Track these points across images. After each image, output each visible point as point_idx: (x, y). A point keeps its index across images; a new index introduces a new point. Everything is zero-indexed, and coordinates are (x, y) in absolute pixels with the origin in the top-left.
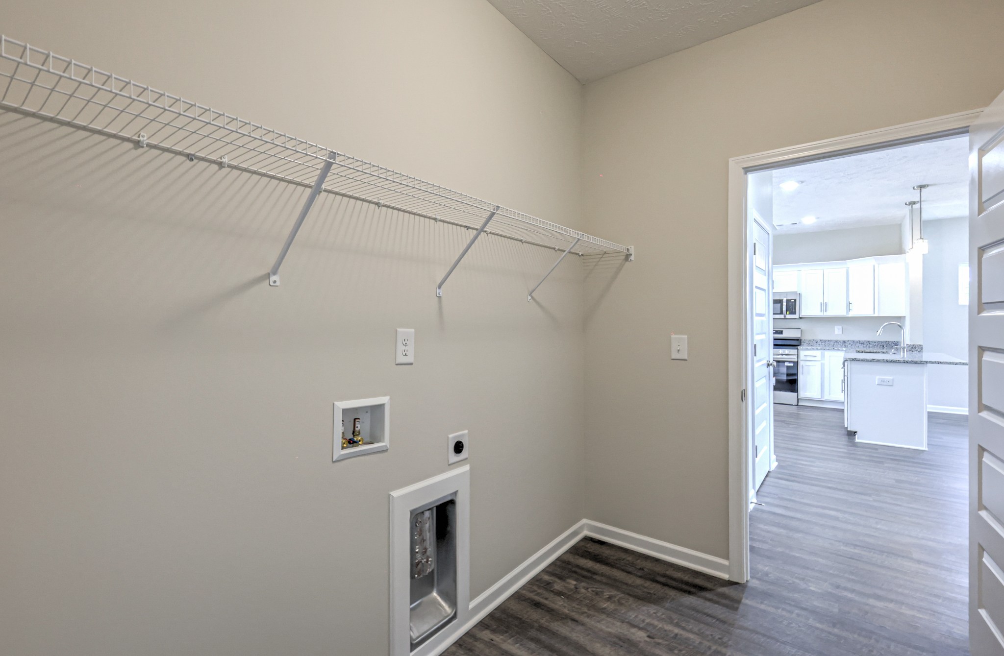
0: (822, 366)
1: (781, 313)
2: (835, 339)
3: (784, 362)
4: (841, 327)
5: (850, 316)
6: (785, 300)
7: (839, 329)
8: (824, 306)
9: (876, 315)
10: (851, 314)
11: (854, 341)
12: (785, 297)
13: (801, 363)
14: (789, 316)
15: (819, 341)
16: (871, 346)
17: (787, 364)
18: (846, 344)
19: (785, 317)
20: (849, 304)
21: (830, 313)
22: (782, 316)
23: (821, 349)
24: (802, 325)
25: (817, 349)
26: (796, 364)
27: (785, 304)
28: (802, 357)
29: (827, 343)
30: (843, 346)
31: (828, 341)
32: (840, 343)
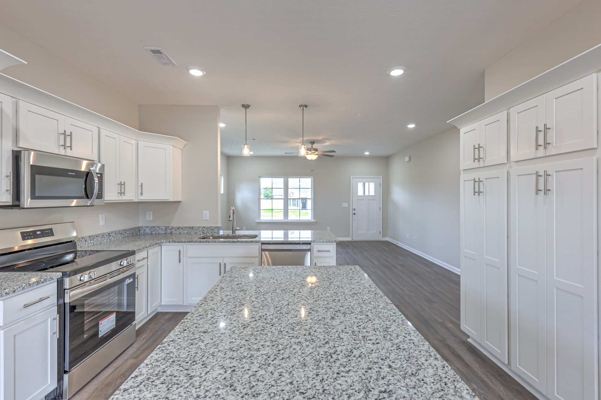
2: (101, 232)
4: (103, 216)
7: (102, 218)
13: (137, 273)
17: (127, 281)
23: (149, 247)
25: (146, 247)
30: (108, 240)
31: (96, 236)
32: (106, 237)
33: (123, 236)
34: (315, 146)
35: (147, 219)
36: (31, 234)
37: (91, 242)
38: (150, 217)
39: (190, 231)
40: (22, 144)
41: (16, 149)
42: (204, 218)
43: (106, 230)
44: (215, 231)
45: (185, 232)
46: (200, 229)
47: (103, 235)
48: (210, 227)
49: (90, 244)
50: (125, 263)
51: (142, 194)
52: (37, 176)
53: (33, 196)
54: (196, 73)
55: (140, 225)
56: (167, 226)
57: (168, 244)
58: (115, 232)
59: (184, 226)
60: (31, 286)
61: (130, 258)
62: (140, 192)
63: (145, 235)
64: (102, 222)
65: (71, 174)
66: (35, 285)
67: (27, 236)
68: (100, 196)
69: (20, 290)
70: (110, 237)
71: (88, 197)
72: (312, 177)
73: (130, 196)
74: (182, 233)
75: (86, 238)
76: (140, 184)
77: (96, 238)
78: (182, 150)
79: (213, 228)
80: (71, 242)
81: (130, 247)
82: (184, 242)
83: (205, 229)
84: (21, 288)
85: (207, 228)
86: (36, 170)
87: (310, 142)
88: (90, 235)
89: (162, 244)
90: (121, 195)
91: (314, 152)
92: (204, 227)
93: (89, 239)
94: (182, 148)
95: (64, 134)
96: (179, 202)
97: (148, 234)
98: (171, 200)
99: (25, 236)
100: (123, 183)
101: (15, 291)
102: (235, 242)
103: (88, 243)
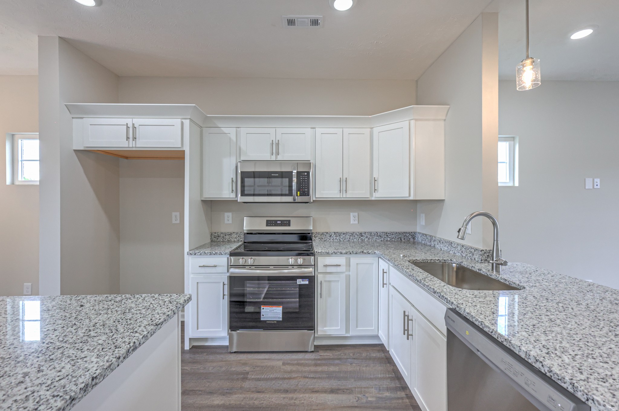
0: (348, 278)
1: (290, 194)
2: (351, 230)
3: (294, 278)
4: (356, 214)
5: (373, 199)
6: (295, 172)
7: (354, 217)
8: (343, 183)
9: (412, 198)
10: (376, 196)
11: (371, 233)
12: (295, 170)
13: (320, 278)
14: (299, 199)
15: (333, 234)
16: (389, 239)
17: (300, 282)
18: (363, 238)
19: (294, 199)
20: (374, 181)
21: (352, 194)
22: (290, 199)
23: (346, 253)
24: (314, 213)
25: (341, 253)
26: (312, 279)
27: (295, 179)
28: (321, 269)
29: (342, 237)
30: (360, 240)
31: (344, 234)
32: (356, 236)
33: (382, 239)
36: (273, 222)
37: (337, 238)
38: (423, 220)
43: (358, 230)
47: (353, 234)
49: (336, 240)
50: (292, 261)
53: (243, 194)
55: (418, 230)
56: (433, 235)
59: (445, 239)
60: (206, 254)
61: (299, 259)
63: (418, 243)
64: (353, 221)
65: (274, 175)
66: (209, 254)
67: (270, 223)
68: (306, 193)
69: (199, 254)
70: (362, 237)
73: (360, 193)
74: (443, 249)
75: (331, 234)
77: (344, 236)
78: (445, 120)
84: (200, 253)
88: (336, 231)
90: (341, 192)
93: (335, 235)
94: (444, 118)
95: (272, 143)
99: (269, 223)
101: (196, 254)
103: (333, 238)
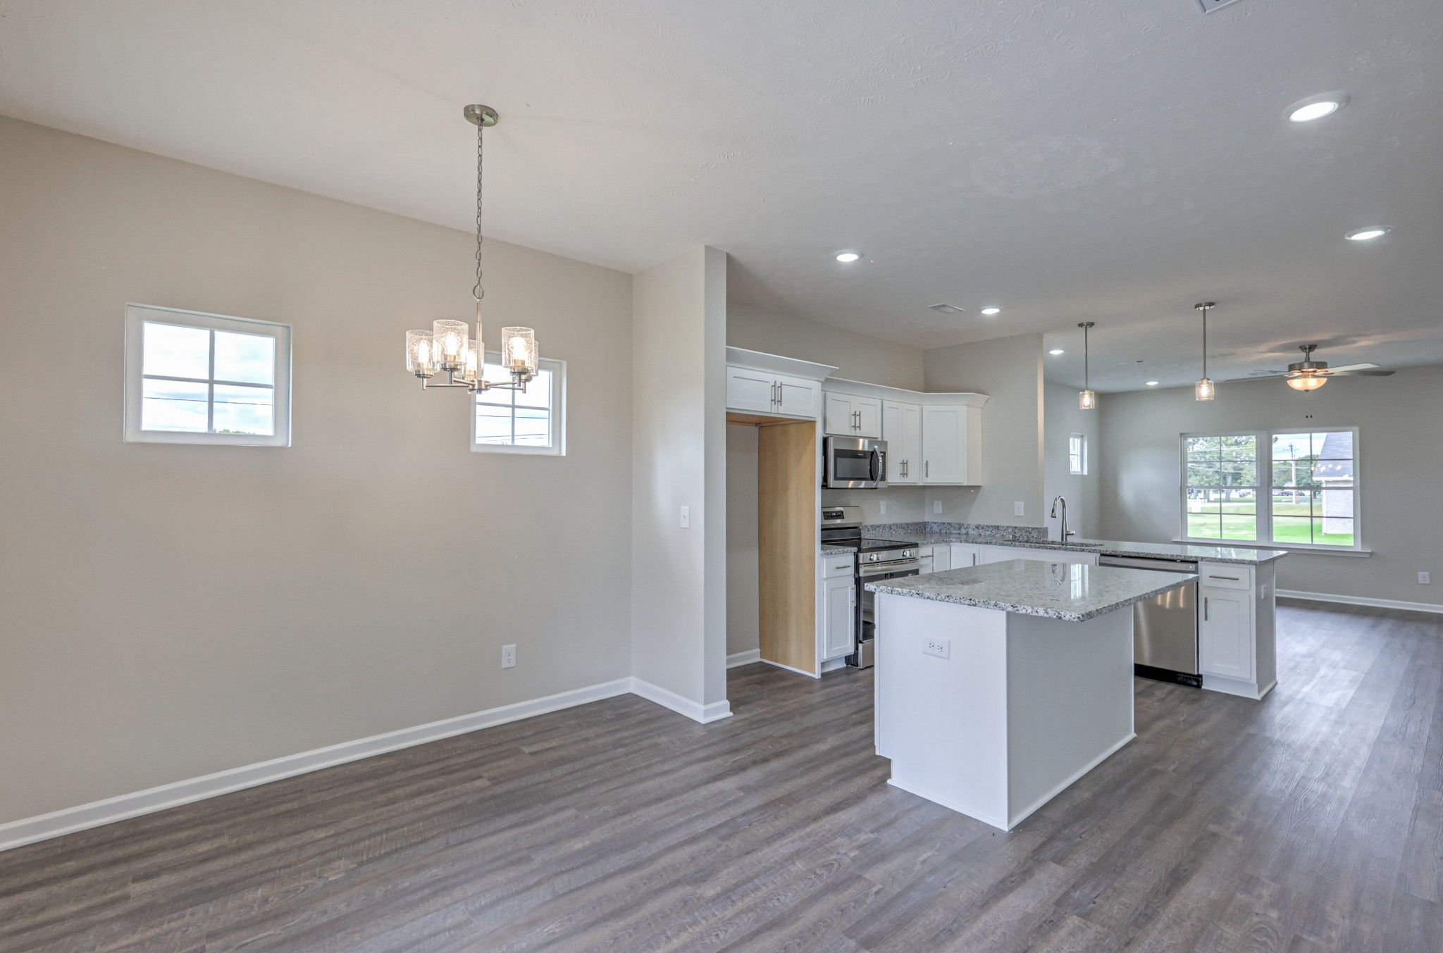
30: (889, 534)
32: (887, 529)
33: (906, 528)
34: (1316, 355)
35: (936, 511)
36: (829, 514)
38: (938, 508)
39: (994, 531)
40: (828, 431)
41: (825, 436)
42: (1016, 514)
43: (887, 521)
44: (1033, 534)
45: (987, 533)
46: (1010, 530)
47: (884, 526)
48: (1025, 528)
50: (907, 553)
51: (927, 475)
52: (838, 459)
53: (836, 478)
54: (990, 312)
55: (926, 519)
56: (962, 522)
57: (960, 544)
58: (896, 525)
59: (985, 524)
60: (839, 553)
61: (913, 551)
62: (924, 473)
63: (932, 533)
64: (883, 510)
65: (859, 454)
66: (841, 553)
68: (883, 478)
70: (890, 530)
71: (872, 479)
72: (1357, 429)
73: (914, 478)
74: (983, 534)
75: (868, 527)
76: (924, 462)
78: (982, 408)
79: (1031, 530)
80: (856, 528)
81: (913, 540)
82: (980, 543)
83: (1017, 530)
85: (1021, 529)
86: (839, 454)
87: (1301, 347)
89: (951, 544)
90: (903, 477)
91: (1315, 372)
92: (1016, 528)
93: (871, 528)
95: (855, 415)
96: (977, 488)
97: (936, 533)
98: (965, 484)
100: (905, 462)
102: (1055, 549)
